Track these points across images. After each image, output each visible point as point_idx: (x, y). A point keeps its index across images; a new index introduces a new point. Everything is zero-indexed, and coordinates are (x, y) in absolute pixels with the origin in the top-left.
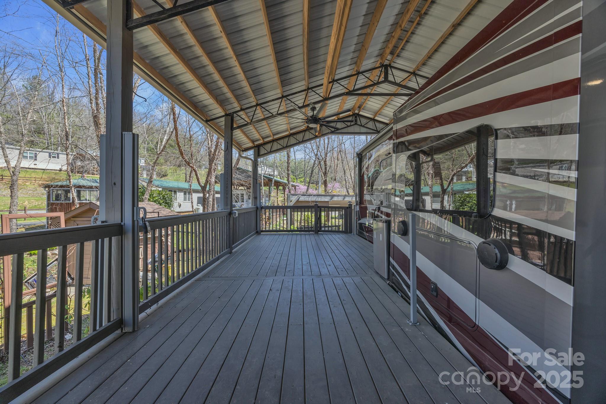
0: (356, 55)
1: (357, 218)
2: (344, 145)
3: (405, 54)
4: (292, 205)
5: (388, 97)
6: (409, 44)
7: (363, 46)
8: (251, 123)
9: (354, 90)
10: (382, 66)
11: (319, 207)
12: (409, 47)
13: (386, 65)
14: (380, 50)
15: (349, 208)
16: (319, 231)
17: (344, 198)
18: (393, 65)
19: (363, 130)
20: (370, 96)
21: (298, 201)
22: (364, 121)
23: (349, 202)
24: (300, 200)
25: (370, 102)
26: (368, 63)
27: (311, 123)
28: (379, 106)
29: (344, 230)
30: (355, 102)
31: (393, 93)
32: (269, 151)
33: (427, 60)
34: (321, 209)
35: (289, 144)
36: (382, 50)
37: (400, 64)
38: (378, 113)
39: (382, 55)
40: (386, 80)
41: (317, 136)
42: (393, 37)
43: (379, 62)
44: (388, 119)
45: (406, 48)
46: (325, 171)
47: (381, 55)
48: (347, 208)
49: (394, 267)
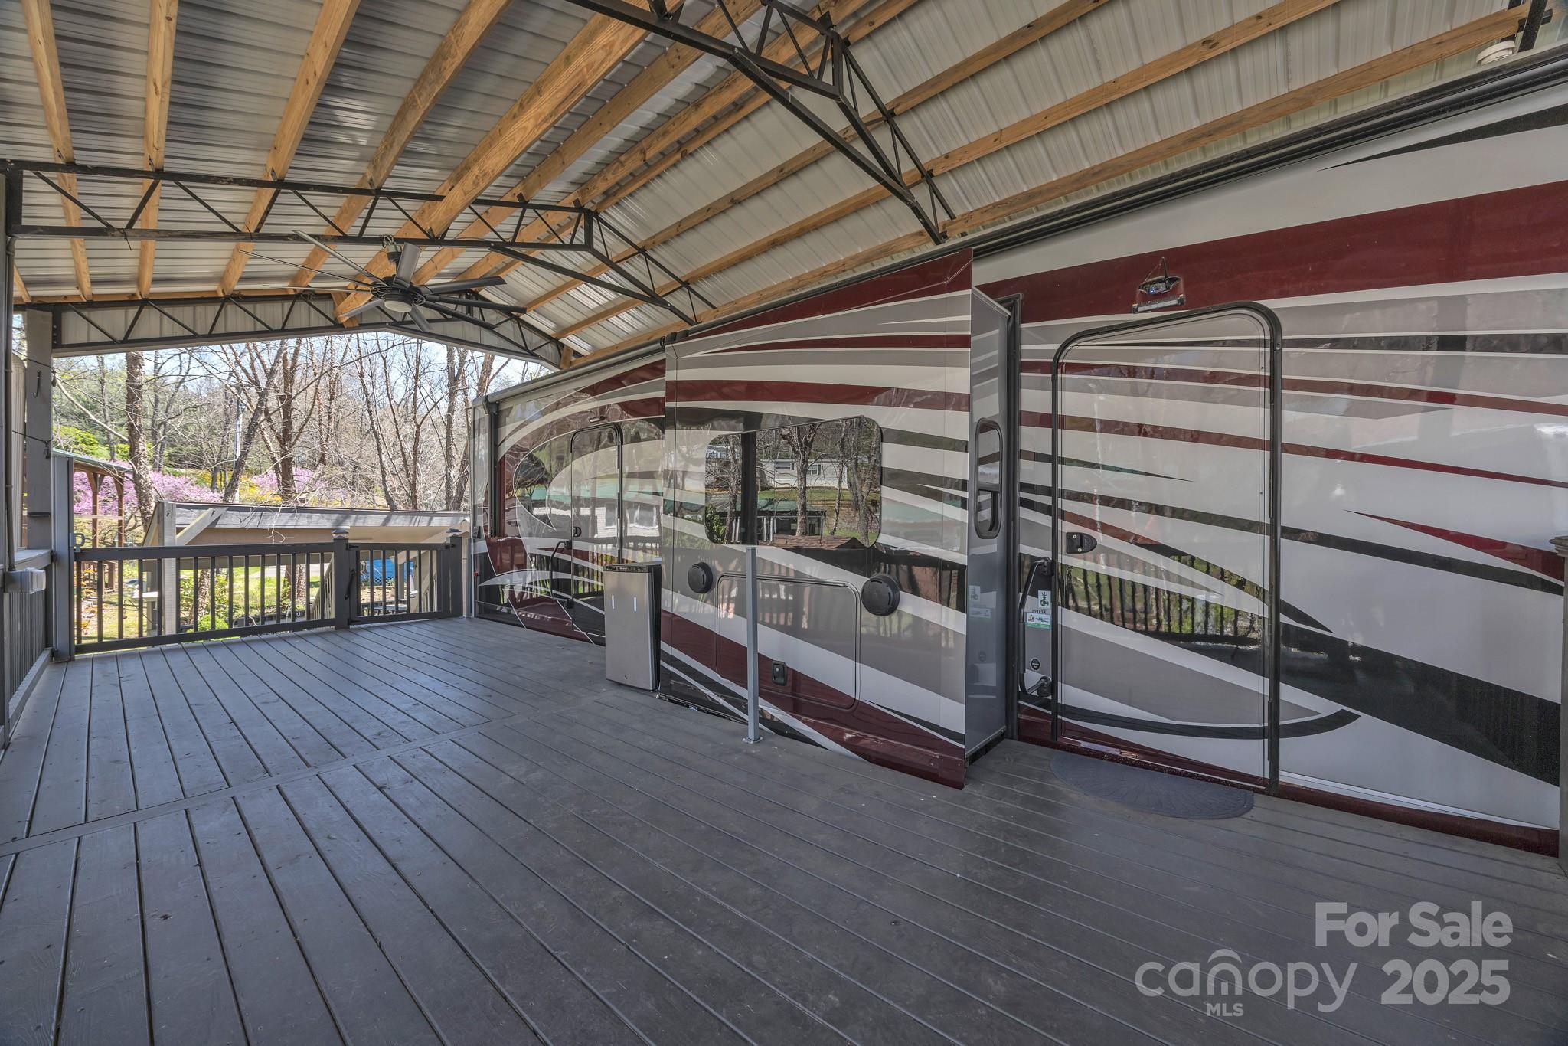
0: (535, 161)
1: (476, 575)
2: (384, 359)
3: (631, 205)
4: (183, 544)
5: (569, 279)
6: (645, 191)
7: (556, 150)
8: (129, 233)
9: (513, 244)
10: (578, 207)
11: (350, 547)
12: (643, 195)
13: (589, 211)
14: (584, 173)
15: (453, 546)
16: (351, 622)
17: (387, 520)
18: (602, 215)
19: (489, 338)
20: (526, 263)
21: (211, 529)
22: (491, 317)
23: (452, 531)
24: (223, 523)
25: (516, 274)
26: (553, 190)
27: (390, 298)
28: (540, 291)
29: (435, 610)
30: (477, 260)
31: (582, 272)
32: (119, 335)
33: (672, 238)
34: (358, 553)
35: (220, 329)
36: (590, 177)
37: (616, 221)
38: (534, 307)
39: (584, 186)
40: (588, 246)
41: (342, 325)
42: (622, 164)
43: (571, 198)
44: (552, 325)
45: (636, 196)
46: (285, 431)
47: (582, 184)
48: (447, 546)
49: (673, 661)
